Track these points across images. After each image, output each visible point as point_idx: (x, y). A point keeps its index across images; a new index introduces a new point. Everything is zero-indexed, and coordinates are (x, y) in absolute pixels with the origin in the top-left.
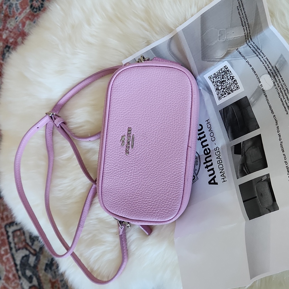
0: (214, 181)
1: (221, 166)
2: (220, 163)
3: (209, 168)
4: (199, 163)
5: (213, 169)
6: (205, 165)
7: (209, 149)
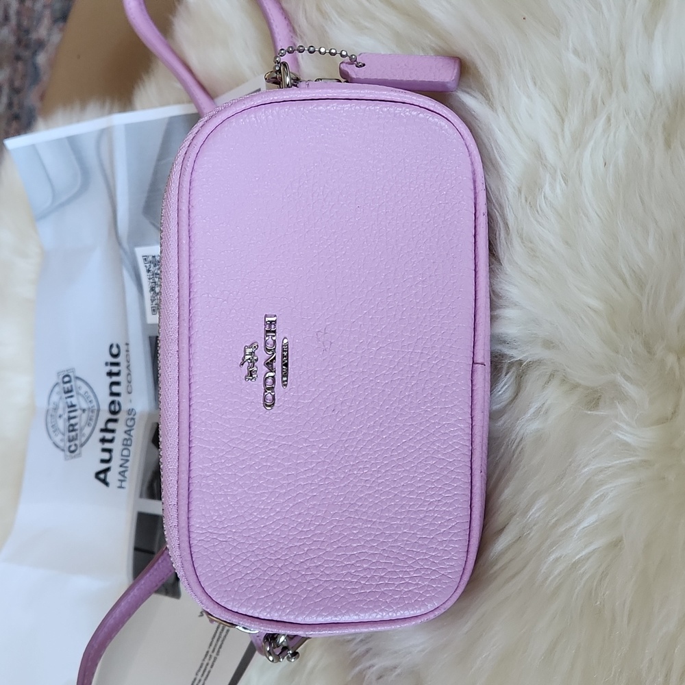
0: (105, 477)
1: (125, 453)
2: (127, 444)
3: (107, 446)
4: (93, 423)
5: (110, 451)
6: (102, 435)
7: (119, 404)
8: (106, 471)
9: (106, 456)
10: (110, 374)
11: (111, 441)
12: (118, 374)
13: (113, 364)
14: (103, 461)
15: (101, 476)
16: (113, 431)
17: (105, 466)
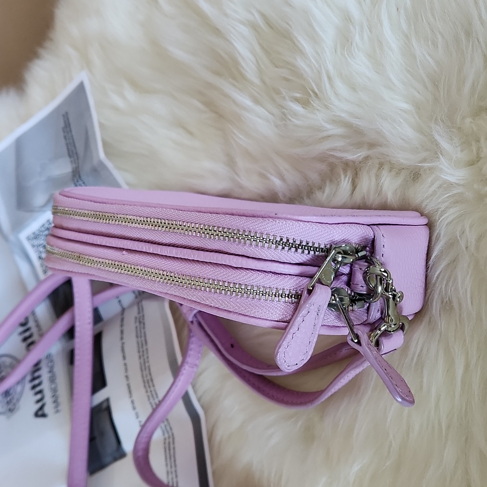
0: (43, 412)
3: (38, 389)
5: (41, 392)
6: (32, 384)
8: (41, 408)
9: (39, 397)
10: (25, 339)
11: (39, 384)
12: (30, 336)
13: (25, 331)
14: (38, 401)
15: (40, 414)
16: (39, 377)
17: (40, 405)
